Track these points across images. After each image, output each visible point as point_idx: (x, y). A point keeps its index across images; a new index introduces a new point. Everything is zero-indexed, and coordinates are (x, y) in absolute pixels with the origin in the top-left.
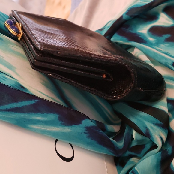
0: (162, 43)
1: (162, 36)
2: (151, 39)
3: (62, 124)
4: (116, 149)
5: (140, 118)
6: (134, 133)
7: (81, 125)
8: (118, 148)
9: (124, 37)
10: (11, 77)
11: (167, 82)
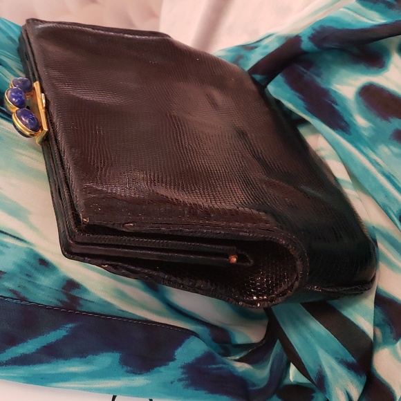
0: (384, 142)
1: (388, 120)
2: (361, 121)
3: (127, 372)
4: (251, 388)
5: (309, 336)
6: (293, 369)
7: (171, 364)
8: (254, 385)
9: (299, 97)
10: (18, 238)
11: (383, 247)
